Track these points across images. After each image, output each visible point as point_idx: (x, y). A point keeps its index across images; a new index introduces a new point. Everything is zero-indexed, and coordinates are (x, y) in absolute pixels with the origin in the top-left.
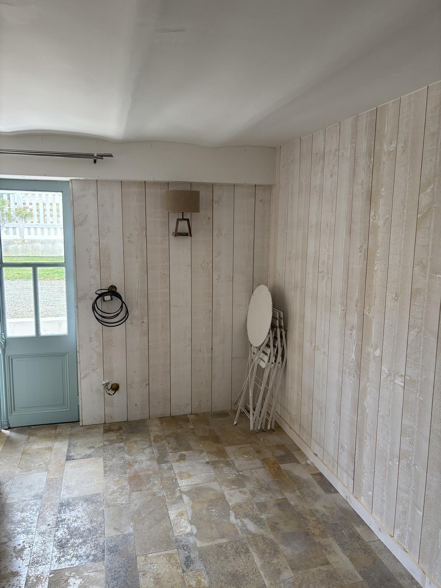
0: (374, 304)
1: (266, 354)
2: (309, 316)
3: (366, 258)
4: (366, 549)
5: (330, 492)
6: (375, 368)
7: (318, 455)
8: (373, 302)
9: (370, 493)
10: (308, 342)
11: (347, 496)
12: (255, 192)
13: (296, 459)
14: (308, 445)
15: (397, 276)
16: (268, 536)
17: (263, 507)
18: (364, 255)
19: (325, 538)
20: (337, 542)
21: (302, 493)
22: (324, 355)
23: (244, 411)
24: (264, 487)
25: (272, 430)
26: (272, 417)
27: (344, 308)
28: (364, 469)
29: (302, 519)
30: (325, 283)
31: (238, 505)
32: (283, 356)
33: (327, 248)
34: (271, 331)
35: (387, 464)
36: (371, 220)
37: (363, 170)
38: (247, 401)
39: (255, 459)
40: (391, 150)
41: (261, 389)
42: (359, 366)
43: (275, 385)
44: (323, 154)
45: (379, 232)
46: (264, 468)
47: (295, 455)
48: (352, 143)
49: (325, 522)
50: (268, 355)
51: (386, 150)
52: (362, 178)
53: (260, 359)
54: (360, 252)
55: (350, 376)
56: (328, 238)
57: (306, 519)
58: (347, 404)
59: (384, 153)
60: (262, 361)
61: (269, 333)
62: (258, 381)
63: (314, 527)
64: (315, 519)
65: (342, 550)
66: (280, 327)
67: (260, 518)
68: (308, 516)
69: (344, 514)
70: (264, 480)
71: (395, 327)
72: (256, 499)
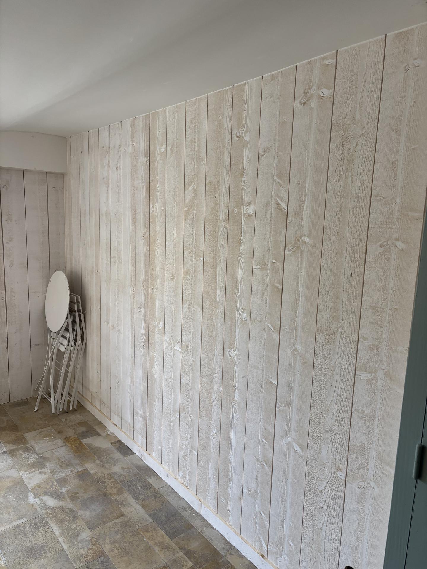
0: (157, 285)
1: (66, 338)
2: (104, 299)
3: (149, 244)
4: (156, 495)
5: (128, 455)
6: (159, 339)
7: (117, 425)
8: (156, 283)
9: (160, 447)
10: (105, 322)
11: (142, 455)
12: (47, 179)
13: (98, 432)
14: (109, 418)
15: (172, 259)
16: (67, 506)
17: (63, 482)
18: (147, 242)
19: (121, 494)
20: (131, 495)
21: (101, 461)
22: (118, 333)
23: (46, 396)
24: (64, 464)
25: (74, 410)
26: (74, 398)
27: (134, 289)
28: (154, 428)
29: (100, 484)
30: (117, 267)
31: (38, 486)
32: (82, 338)
33: (117, 235)
34: (69, 316)
35: (171, 419)
36: (151, 211)
37: (142, 166)
38: (48, 386)
39: (56, 440)
40: (163, 151)
41: (62, 372)
42: (147, 339)
43: (75, 366)
44: (109, 149)
45: (157, 222)
46: (66, 446)
47: (96, 429)
48: (132, 141)
49: (121, 481)
50: (68, 339)
51: (158, 151)
52: (142, 173)
53: (59, 344)
54: (144, 239)
55: (140, 349)
56: (117, 226)
57: (105, 483)
58: (139, 374)
59: (158, 153)
60: (61, 346)
61: (67, 318)
62: (58, 366)
63: (112, 488)
64: (113, 481)
65: (136, 500)
66: (79, 311)
67: (60, 492)
68: (107, 480)
69: (138, 470)
70: (65, 457)
71: (173, 302)
72: (56, 476)
